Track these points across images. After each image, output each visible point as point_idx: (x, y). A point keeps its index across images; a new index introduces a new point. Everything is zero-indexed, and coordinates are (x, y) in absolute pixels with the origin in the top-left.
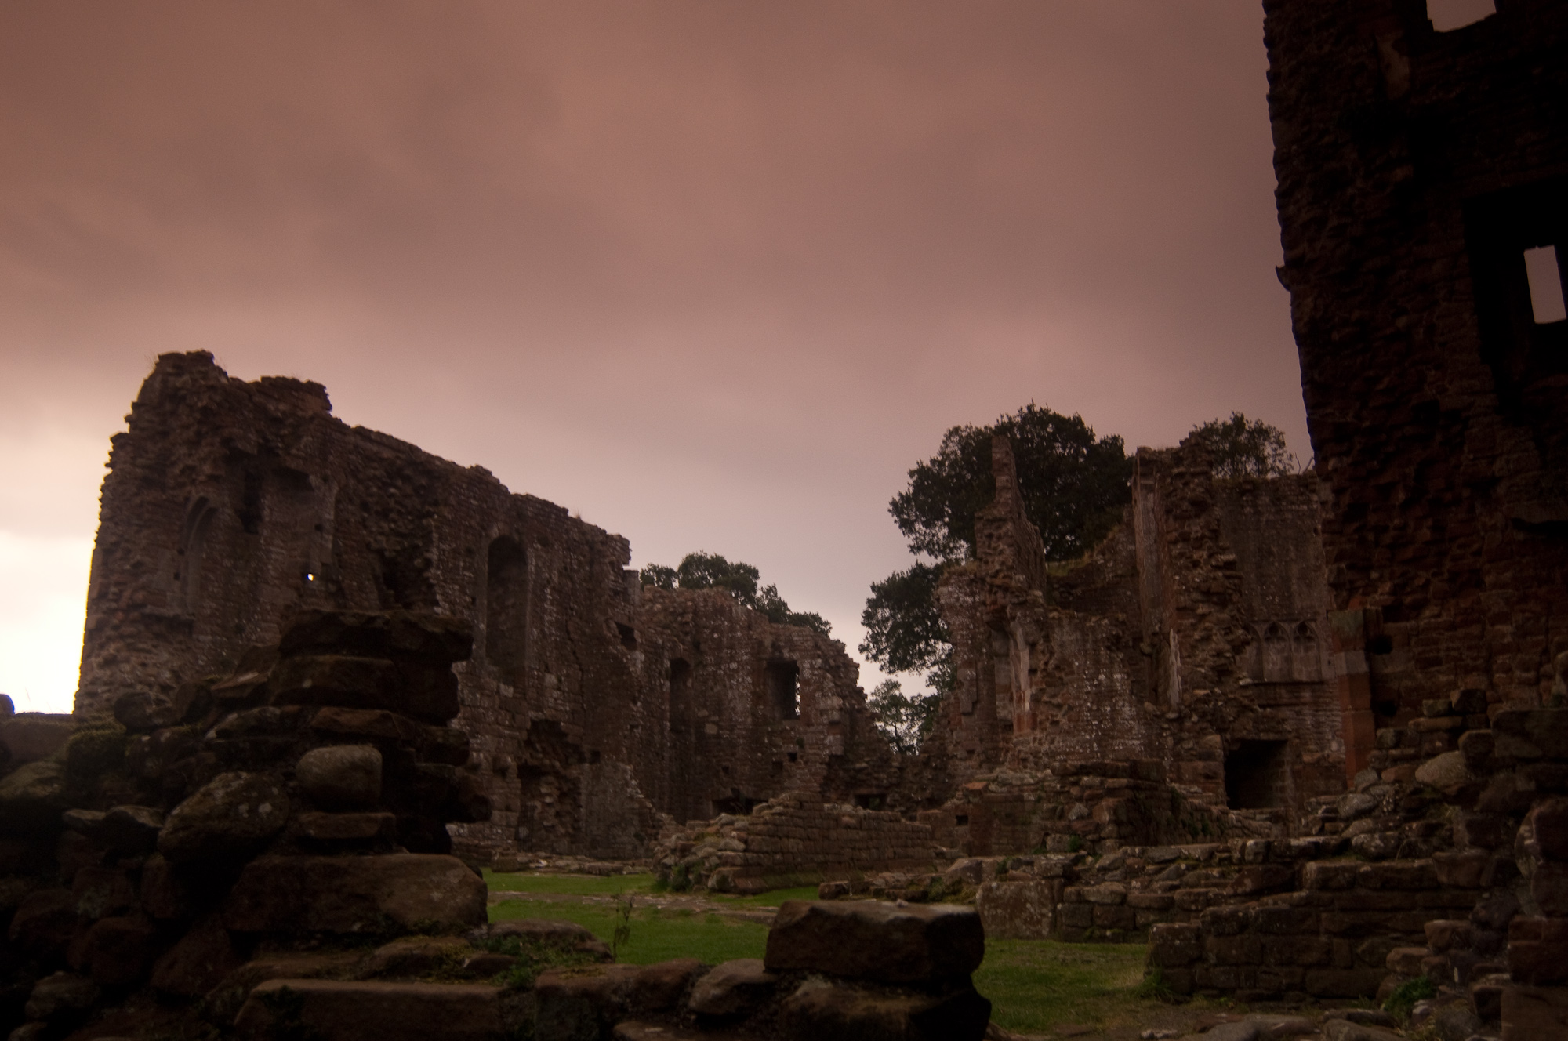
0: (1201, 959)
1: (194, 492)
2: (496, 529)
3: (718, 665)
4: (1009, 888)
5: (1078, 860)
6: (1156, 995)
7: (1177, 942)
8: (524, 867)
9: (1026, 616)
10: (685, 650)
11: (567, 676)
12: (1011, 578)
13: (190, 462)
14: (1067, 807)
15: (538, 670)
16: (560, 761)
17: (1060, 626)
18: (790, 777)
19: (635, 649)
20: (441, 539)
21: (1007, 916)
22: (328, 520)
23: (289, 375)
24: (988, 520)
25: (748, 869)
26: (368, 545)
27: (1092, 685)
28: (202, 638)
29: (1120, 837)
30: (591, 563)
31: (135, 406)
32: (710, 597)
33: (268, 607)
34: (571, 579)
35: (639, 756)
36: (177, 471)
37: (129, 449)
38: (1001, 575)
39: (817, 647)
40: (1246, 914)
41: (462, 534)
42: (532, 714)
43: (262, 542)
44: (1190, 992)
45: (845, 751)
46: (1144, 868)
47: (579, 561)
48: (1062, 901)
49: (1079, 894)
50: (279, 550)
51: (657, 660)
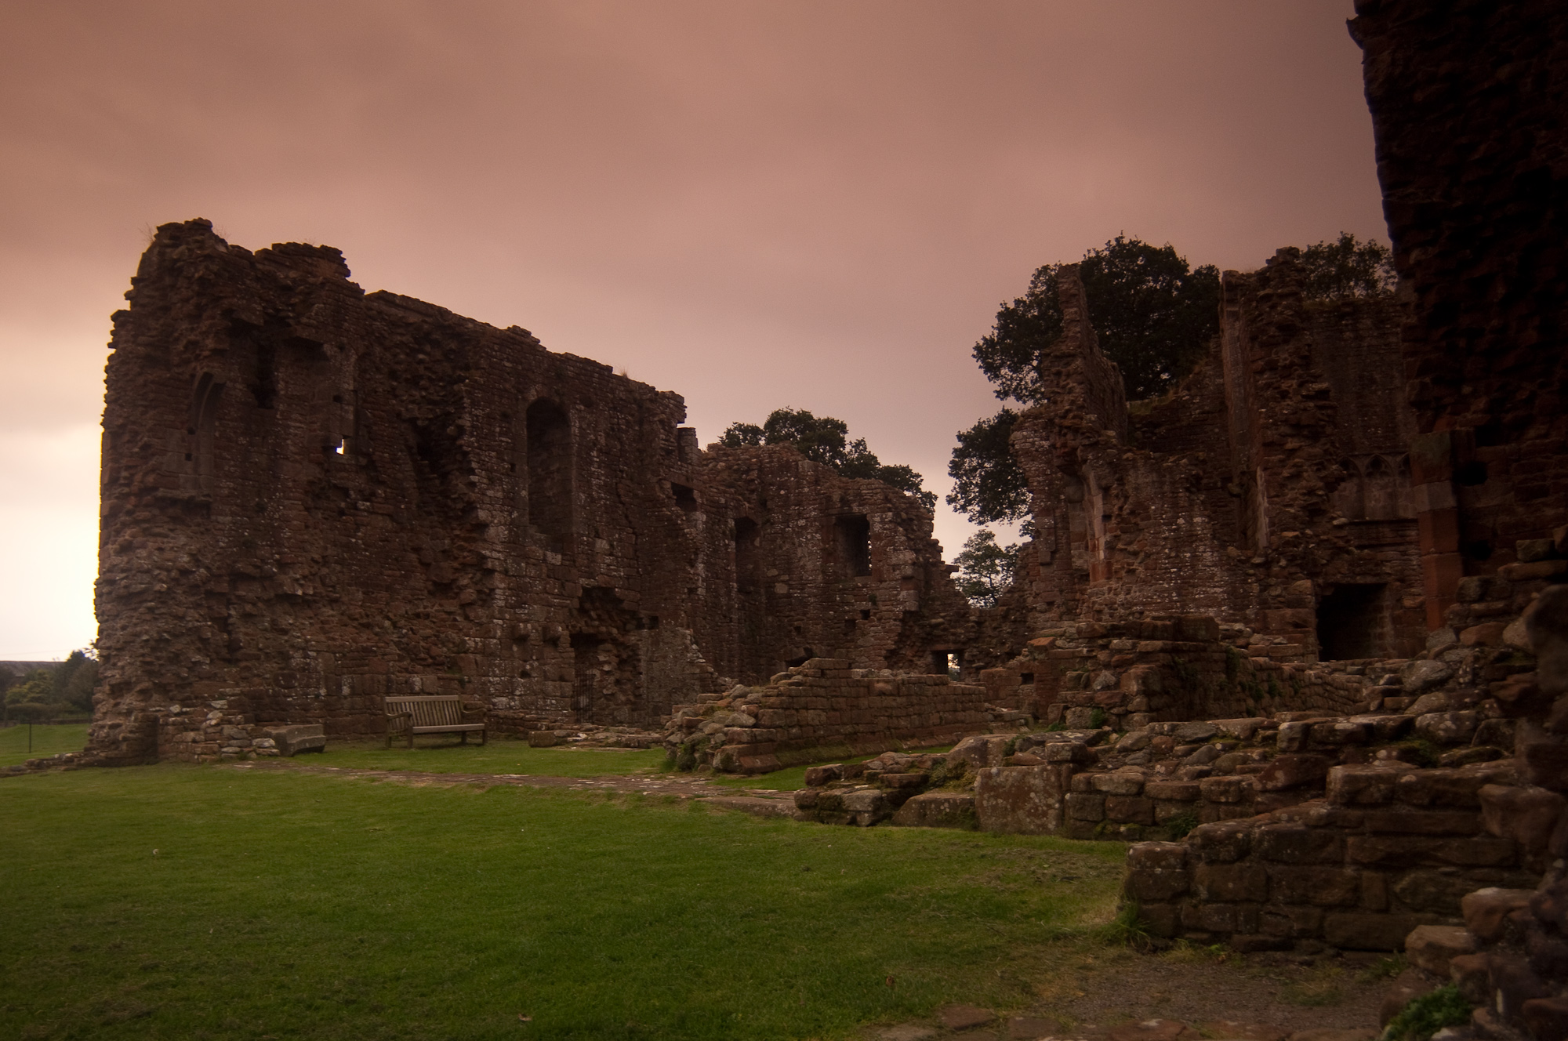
0: (1188, 892)
1: (198, 368)
2: (533, 392)
3: (786, 522)
4: (1014, 773)
5: (1101, 738)
6: (1128, 939)
7: (1158, 870)
8: (562, 742)
9: (1098, 458)
10: (749, 508)
11: (620, 540)
12: (1082, 419)
13: (192, 337)
14: (1092, 675)
15: (588, 536)
16: (618, 628)
17: (1135, 467)
18: (863, 635)
19: (696, 510)
20: (473, 404)
21: (1009, 807)
22: (347, 390)
23: (300, 241)
24: (1056, 357)
25: (755, 746)
26: (399, 415)
27: (1170, 530)
28: (221, 519)
29: (1150, 709)
30: (641, 423)
31: (134, 281)
32: (775, 452)
33: (290, 484)
34: (619, 440)
35: (704, 619)
36: (181, 347)
37: (130, 327)
38: (1071, 415)
39: (887, 500)
40: (1248, 835)
41: (496, 398)
42: (583, 581)
43: (278, 416)
44: (1177, 932)
45: (920, 607)
46: (1172, 748)
47: (628, 422)
48: (1069, 790)
49: (1089, 782)
50: (298, 424)
51: (719, 521)
